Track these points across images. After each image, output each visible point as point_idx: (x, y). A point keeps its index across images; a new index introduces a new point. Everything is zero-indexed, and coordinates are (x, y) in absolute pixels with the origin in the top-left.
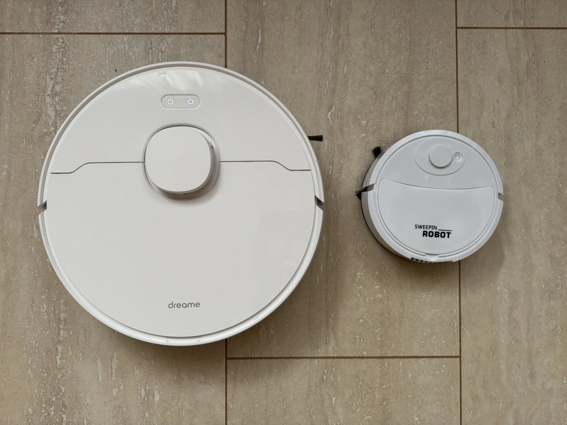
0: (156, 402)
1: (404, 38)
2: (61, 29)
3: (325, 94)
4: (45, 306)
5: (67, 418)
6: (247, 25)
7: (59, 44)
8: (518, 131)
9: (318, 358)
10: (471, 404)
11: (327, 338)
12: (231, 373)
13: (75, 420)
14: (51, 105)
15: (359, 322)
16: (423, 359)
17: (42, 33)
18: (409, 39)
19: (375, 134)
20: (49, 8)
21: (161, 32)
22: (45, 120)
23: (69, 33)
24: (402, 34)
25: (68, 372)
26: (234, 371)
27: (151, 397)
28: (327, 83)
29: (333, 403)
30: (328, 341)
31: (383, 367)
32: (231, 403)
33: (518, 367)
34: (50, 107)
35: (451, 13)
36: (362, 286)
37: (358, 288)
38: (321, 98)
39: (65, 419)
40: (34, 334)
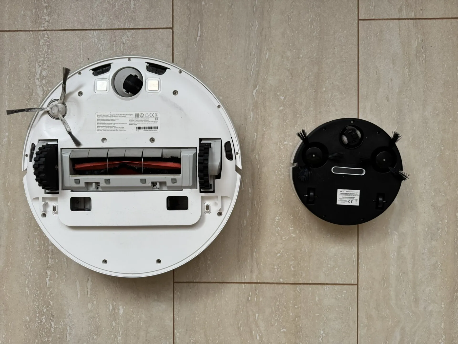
0: (121, 315)
1: (315, 29)
2: (46, 27)
3: (251, 75)
4: (37, 240)
5: (55, 325)
6: (189, 21)
7: (45, 38)
8: (408, 104)
9: (244, 283)
10: (366, 322)
11: (252, 268)
12: (177, 294)
13: (60, 327)
14: (40, 87)
15: (277, 256)
16: (328, 286)
17: (32, 31)
18: (319, 29)
19: (291, 107)
20: (37, 10)
21: (122, 28)
22: (35, 98)
23: (52, 30)
24: (313, 26)
25: (55, 290)
26: (179, 292)
27: (117, 311)
28: (253, 66)
29: (256, 318)
30: (253, 270)
31: (296, 292)
32: (177, 316)
33: (404, 294)
34: (39, 88)
35: (354, 8)
36: (279, 228)
37: (277, 229)
38: (248, 79)
39: (53, 325)
40: (29, 262)
